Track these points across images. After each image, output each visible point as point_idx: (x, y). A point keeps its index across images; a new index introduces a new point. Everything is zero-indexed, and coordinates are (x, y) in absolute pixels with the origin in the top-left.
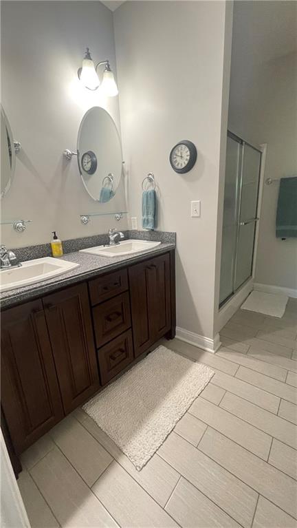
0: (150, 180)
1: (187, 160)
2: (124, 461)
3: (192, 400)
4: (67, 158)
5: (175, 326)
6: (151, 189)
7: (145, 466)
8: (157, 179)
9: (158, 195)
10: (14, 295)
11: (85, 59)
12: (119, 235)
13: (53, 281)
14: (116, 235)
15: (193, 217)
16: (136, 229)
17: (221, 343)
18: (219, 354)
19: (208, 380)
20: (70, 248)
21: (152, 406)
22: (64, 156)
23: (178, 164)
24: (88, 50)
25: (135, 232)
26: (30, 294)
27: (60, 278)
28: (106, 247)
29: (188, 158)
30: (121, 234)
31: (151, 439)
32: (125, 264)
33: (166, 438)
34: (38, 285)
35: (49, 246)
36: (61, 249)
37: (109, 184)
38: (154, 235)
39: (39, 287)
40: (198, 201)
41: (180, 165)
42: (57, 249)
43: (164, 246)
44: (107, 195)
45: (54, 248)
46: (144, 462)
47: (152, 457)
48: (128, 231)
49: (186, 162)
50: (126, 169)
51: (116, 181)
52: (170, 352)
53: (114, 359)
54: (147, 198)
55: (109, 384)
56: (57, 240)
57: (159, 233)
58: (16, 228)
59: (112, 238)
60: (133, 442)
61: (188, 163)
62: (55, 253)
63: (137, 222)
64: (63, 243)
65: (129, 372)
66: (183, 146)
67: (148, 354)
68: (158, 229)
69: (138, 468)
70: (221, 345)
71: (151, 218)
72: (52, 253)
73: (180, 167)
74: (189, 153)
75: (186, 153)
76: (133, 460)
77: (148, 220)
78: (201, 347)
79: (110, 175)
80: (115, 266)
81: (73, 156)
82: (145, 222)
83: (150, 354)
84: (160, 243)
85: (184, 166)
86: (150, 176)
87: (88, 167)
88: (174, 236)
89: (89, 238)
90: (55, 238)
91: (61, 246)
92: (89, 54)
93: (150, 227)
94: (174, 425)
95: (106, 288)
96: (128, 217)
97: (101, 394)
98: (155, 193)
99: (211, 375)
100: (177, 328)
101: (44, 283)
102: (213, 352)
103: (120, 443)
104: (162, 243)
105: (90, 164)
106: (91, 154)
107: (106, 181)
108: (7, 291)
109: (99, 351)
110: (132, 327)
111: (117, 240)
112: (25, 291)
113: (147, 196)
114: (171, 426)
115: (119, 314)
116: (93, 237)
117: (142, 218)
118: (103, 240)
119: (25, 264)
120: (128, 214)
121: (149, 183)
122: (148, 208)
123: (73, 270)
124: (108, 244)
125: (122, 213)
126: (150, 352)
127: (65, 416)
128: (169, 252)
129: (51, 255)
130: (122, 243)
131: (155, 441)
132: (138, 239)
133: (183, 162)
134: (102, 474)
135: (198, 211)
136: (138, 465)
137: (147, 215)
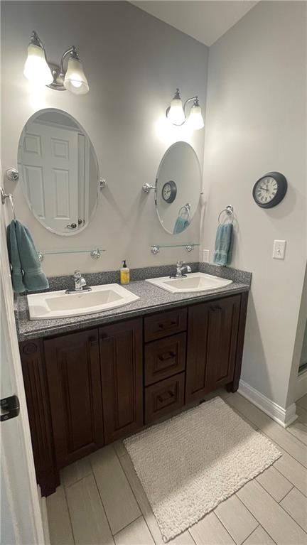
0: (229, 213)
1: (273, 194)
2: (152, 522)
3: (245, 481)
4: (146, 191)
5: (240, 378)
6: (228, 222)
7: (172, 539)
8: (236, 213)
9: (235, 229)
10: (75, 323)
11: (174, 99)
12: (186, 269)
13: (110, 313)
14: (183, 268)
15: (274, 258)
16: (207, 262)
17: (297, 416)
18: (292, 430)
19: (269, 462)
20: (138, 276)
21: (194, 468)
22: (143, 189)
23: (263, 198)
24: (178, 90)
25: (207, 265)
26: (88, 323)
27: (118, 311)
28: (172, 279)
29: (275, 191)
30: (188, 267)
31: (185, 510)
32: (186, 304)
33: (204, 517)
34: (98, 315)
35: (118, 273)
36: (128, 277)
37: (185, 213)
38: (226, 272)
39: (98, 318)
40: (284, 241)
41: (264, 200)
42: (125, 277)
43: (236, 287)
44: (182, 225)
45: (123, 275)
46: (172, 534)
47: (182, 532)
48: (199, 263)
49: (273, 196)
50: (204, 200)
51: (192, 212)
52: (227, 408)
53: (161, 401)
54: (223, 231)
55: (154, 424)
56: (126, 269)
57: (233, 270)
58: (93, 255)
59: (179, 270)
60: (165, 503)
61: (274, 198)
62: (123, 281)
63: (208, 255)
64: (131, 271)
65: (176, 418)
66: (271, 179)
67: (201, 403)
68: (231, 266)
69: (164, 538)
70: (297, 419)
71: (224, 253)
72: (120, 280)
73: (264, 201)
74: (276, 187)
75: (273, 187)
76: (161, 526)
77: (220, 255)
78: (269, 413)
79: (188, 205)
80: (174, 305)
81: (152, 190)
82: (217, 257)
83: (204, 403)
84: (231, 281)
85: (269, 200)
86: (229, 209)
87: (168, 195)
88: (249, 276)
89: (157, 267)
90: (125, 266)
91: (129, 275)
92: (178, 94)
93: (222, 263)
94: (216, 504)
95: (161, 326)
96: (200, 250)
97: (143, 434)
98: (231, 227)
99: (276, 456)
100: (241, 382)
101: (102, 314)
102: (284, 425)
103: (152, 498)
104: (234, 282)
105: (170, 193)
106: (172, 184)
107: (183, 210)
108: (70, 318)
109: (146, 389)
110: (185, 371)
111: (184, 273)
112: (85, 320)
113: (222, 230)
114: (211, 505)
115: (172, 355)
116: (160, 267)
117: (214, 252)
118: (170, 272)
119: (95, 289)
120: (200, 246)
121: (226, 216)
122: (221, 241)
123: (132, 303)
124: (175, 276)
125: (194, 246)
126: (204, 401)
127: (104, 445)
128: (241, 294)
129: (119, 282)
130: (190, 276)
131: (190, 515)
132: (209, 273)
133: (268, 196)
134: (127, 526)
135: (282, 252)
136: (165, 534)
137: (220, 249)
